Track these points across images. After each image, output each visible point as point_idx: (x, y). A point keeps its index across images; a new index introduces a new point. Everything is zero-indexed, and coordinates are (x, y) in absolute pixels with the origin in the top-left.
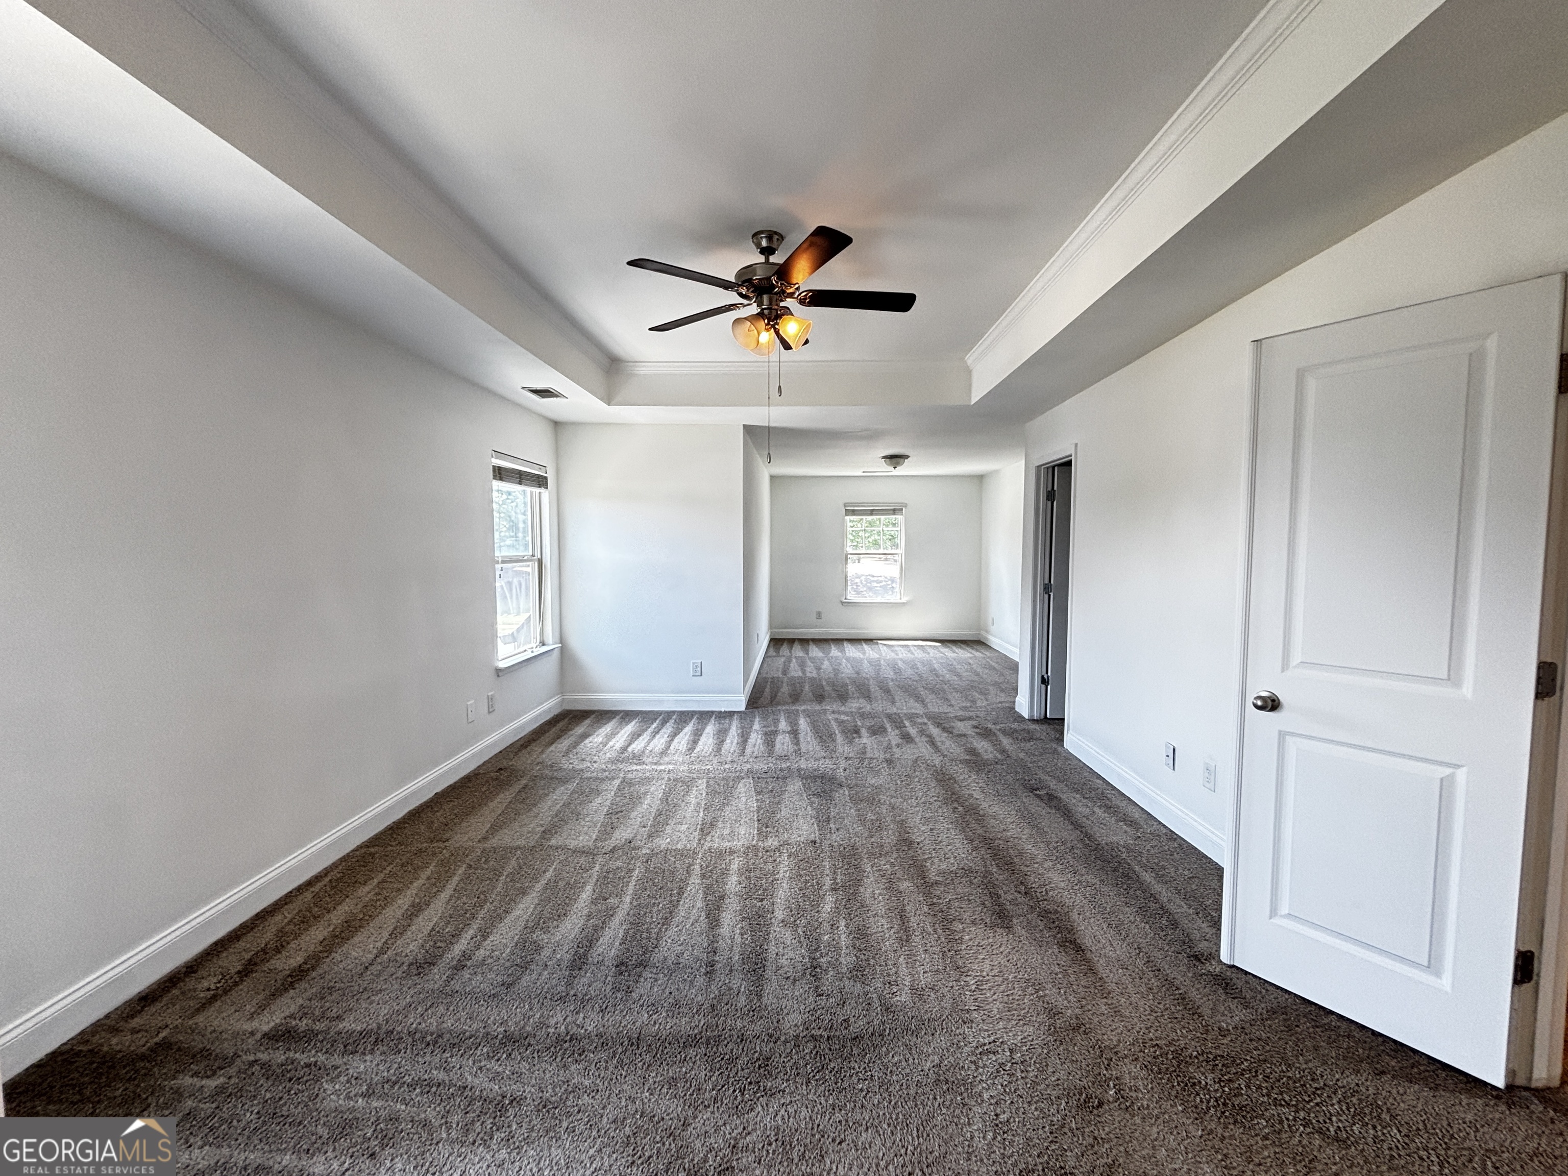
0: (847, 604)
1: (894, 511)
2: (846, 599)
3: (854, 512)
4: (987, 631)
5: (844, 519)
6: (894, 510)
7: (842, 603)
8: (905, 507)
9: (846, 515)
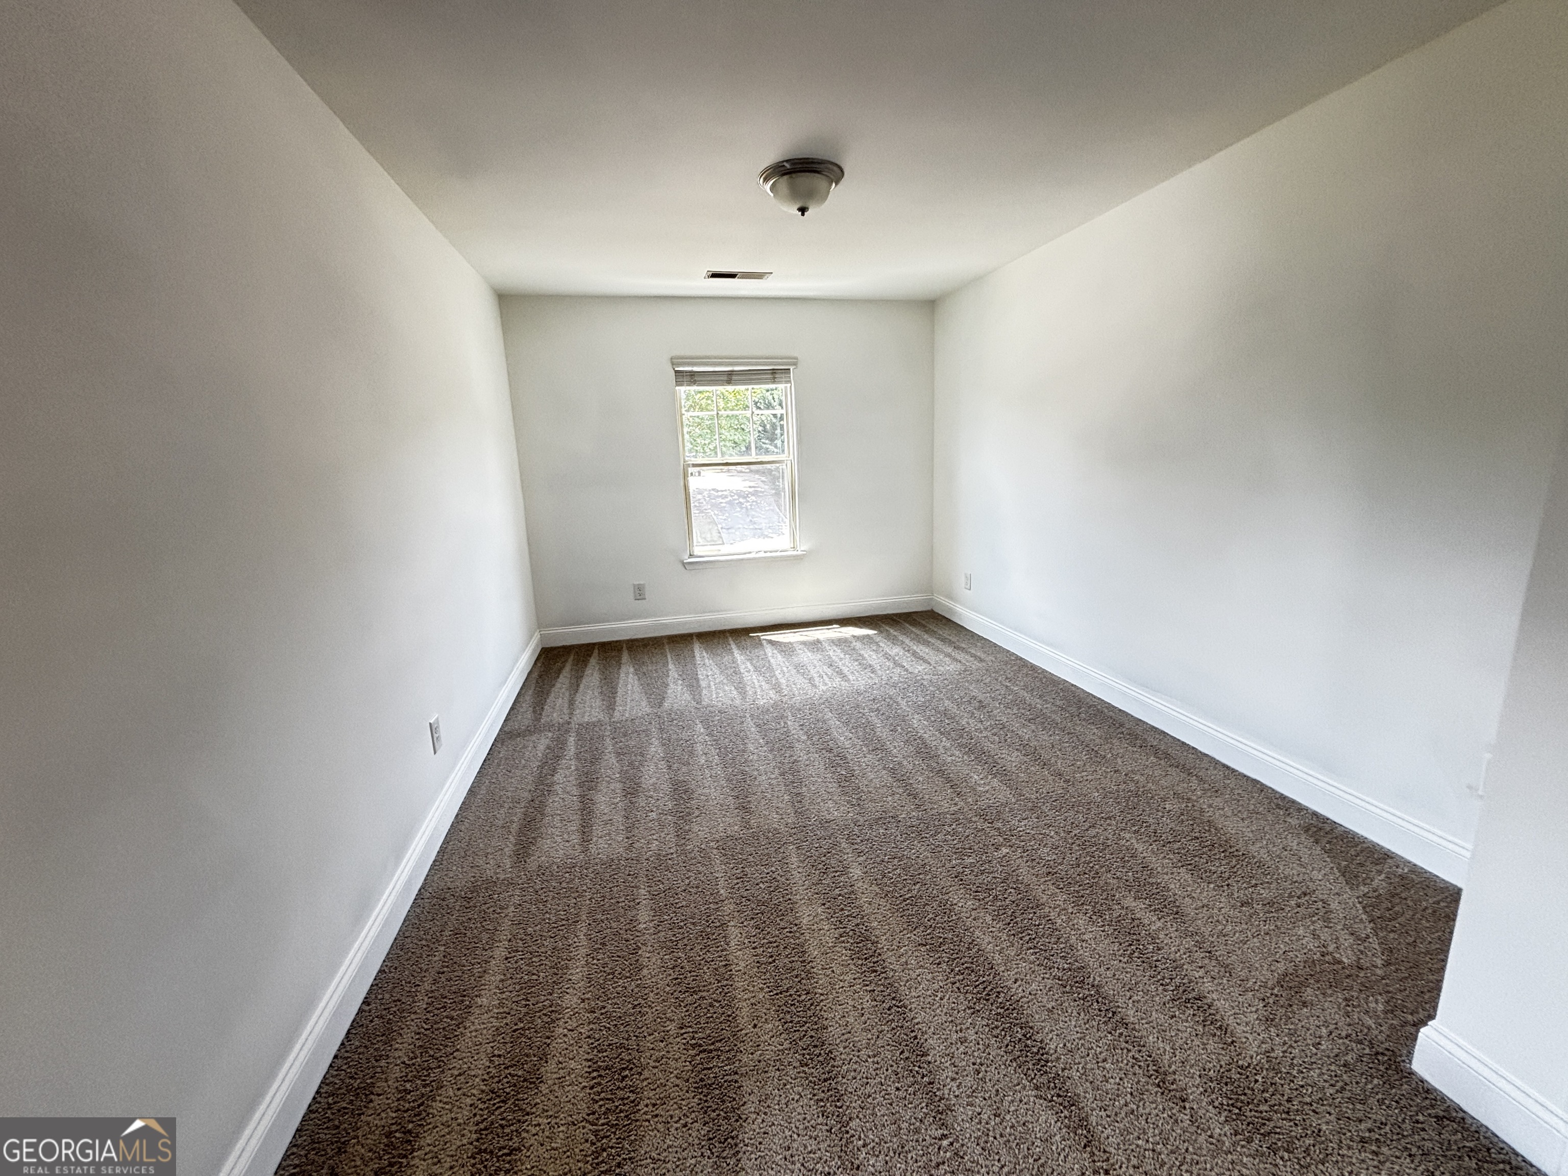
0: (692, 566)
1: (775, 375)
2: (691, 556)
3: (692, 378)
4: (950, 597)
5: (674, 394)
6: (774, 372)
7: (684, 565)
8: (795, 364)
9: (679, 383)
